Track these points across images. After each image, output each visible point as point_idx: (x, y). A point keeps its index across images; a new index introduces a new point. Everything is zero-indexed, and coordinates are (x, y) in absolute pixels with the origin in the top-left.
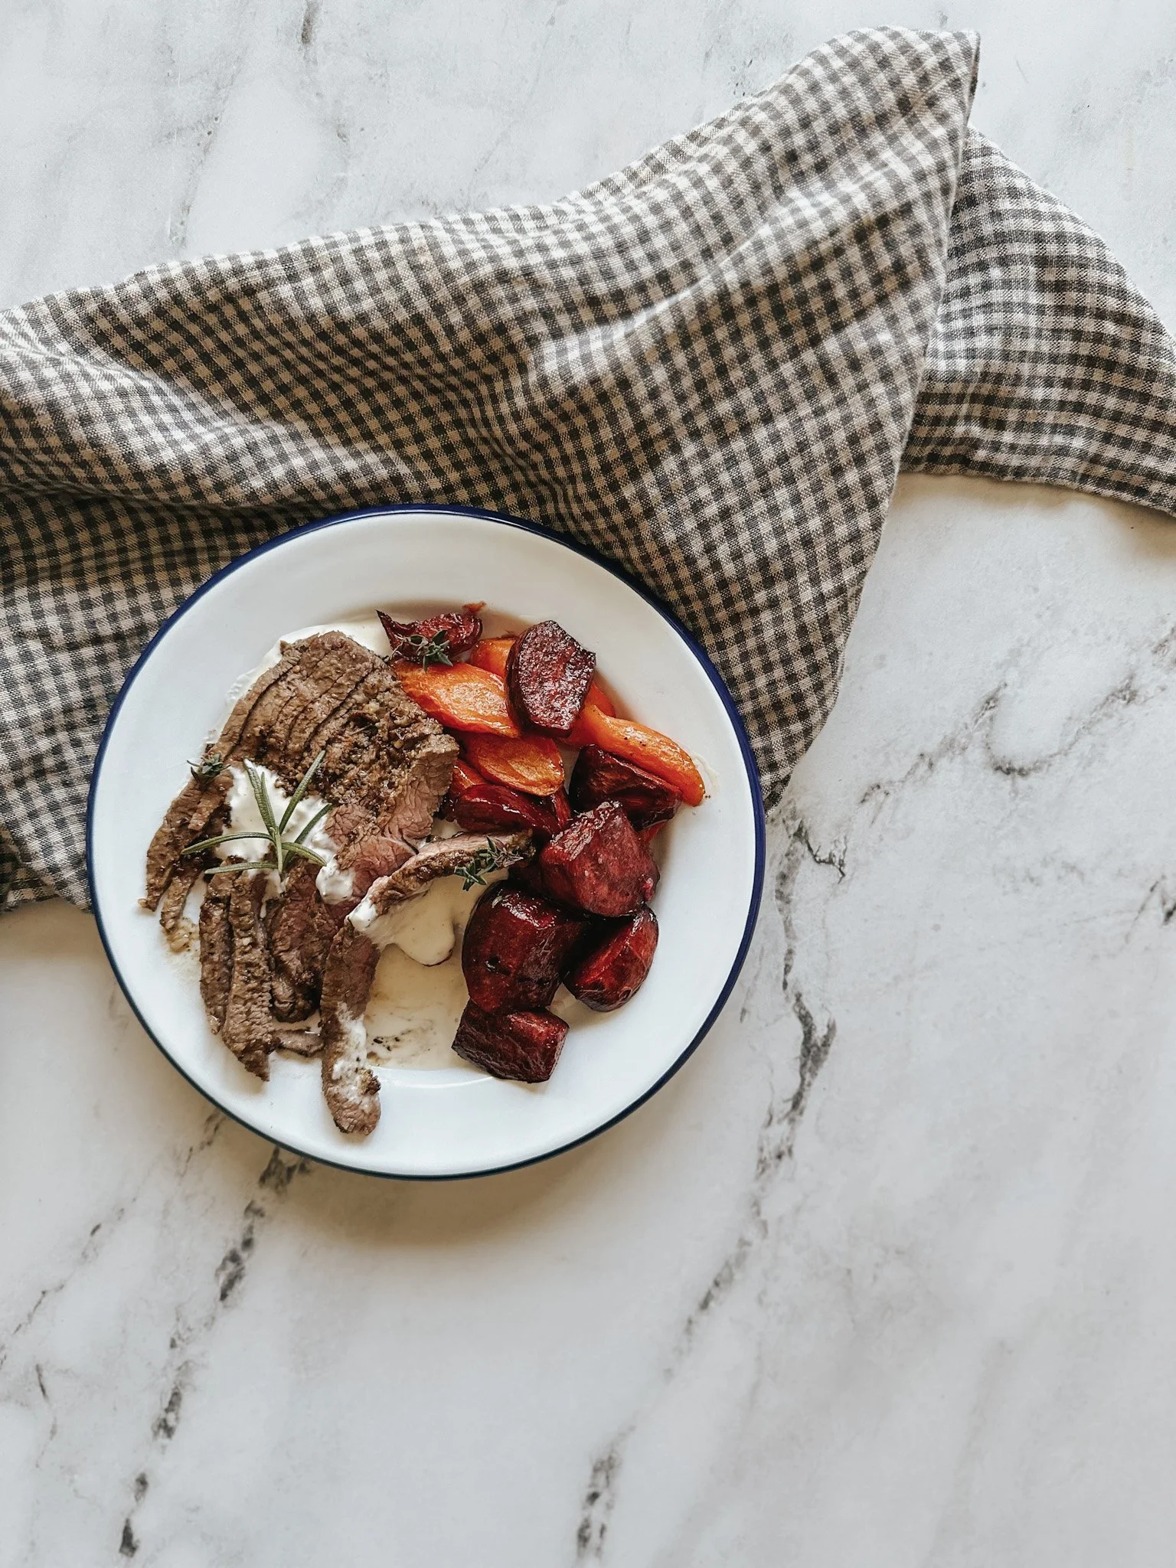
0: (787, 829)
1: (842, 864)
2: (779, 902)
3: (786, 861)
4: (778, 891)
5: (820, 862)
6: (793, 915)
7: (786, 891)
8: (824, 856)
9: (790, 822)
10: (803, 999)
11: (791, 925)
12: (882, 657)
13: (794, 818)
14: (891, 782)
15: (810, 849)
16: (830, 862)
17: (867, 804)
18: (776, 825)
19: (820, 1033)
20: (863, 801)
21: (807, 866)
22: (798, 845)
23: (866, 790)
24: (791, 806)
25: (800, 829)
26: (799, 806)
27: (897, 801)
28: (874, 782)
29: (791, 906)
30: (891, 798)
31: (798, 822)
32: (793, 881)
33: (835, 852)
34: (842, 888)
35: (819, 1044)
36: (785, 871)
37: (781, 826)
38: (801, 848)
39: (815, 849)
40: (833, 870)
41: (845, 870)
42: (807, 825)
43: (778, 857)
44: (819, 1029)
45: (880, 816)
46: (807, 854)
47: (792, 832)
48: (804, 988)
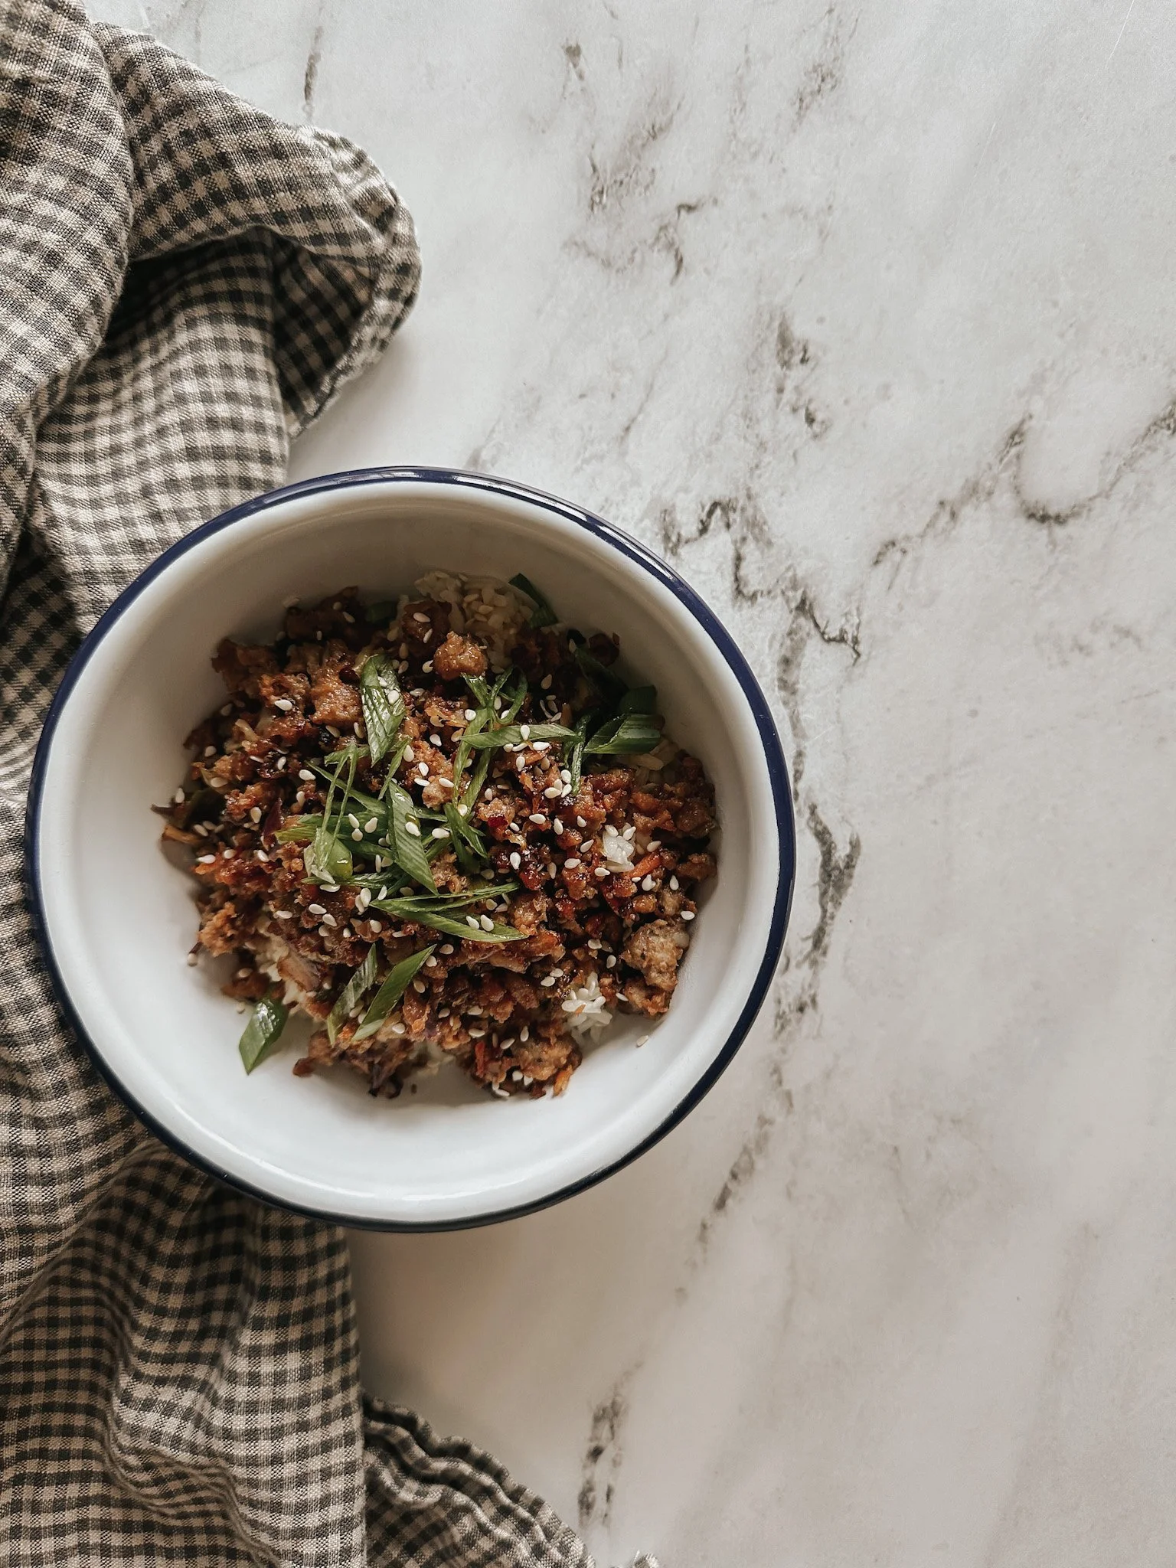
0: (788, 601)
1: (856, 641)
2: (783, 693)
3: (788, 642)
4: (781, 680)
5: (829, 640)
6: (801, 709)
7: (791, 679)
8: (833, 632)
9: (790, 594)
10: (819, 811)
11: (798, 720)
12: (887, 387)
13: (794, 588)
14: (907, 538)
15: (817, 626)
16: (841, 639)
17: (881, 567)
18: (774, 598)
19: (841, 852)
20: (877, 562)
21: (814, 647)
22: (802, 620)
23: (878, 549)
24: (790, 574)
25: (803, 601)
26: (800, 573)
27: (917, 560)
28: (887, 537)
29: (798, 697)
30: (909, 557)
31: (799, 593)
32: (799, 665)
33: (847, 627)
34: (857, 671)
35: (842, 865)
36: (789, 655)
37: (780, 599)
38: (806, 624)
39: (822, 623)
40: (846, 650)
41: (861, 648)
42: (811, 595)
43: (779, 637)
44: (840, 847)
45: (898, 581)
46: (814, 632)
47: (793, 605)
48: (819, 798)
